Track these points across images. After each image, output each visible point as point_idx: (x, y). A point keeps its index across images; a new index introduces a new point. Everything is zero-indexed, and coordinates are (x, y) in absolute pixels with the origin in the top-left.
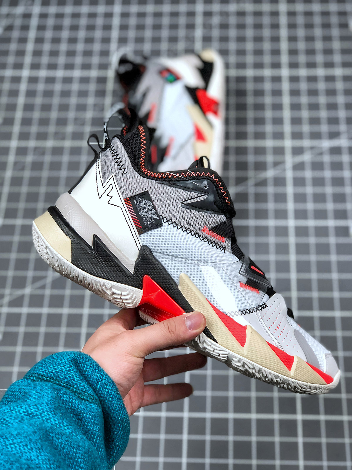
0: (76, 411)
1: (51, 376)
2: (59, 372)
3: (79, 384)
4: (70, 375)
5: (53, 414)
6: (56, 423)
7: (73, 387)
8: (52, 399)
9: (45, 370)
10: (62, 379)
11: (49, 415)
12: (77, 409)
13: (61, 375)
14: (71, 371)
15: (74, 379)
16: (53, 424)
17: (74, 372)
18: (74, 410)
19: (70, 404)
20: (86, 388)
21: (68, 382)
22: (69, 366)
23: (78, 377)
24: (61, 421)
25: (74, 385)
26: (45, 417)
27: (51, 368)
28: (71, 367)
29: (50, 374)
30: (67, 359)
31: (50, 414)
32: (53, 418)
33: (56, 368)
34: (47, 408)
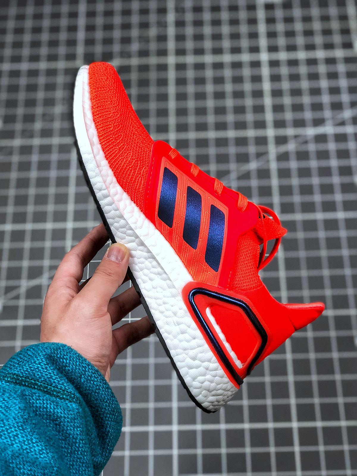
0: (52, 416)
1: (26, 376)
2: (35, 370)
3: (57, 382)
4: (47, 373)
5: (20, 430)
6: (24, 440)
7: (51, 386)
8: (20, 412)
9: (20, 370)
10: (38, 378)
11: (16, 431)
12: (53, 414)
13: (37, 373)
14: (48, 369)
15: (51, 377)
16: (21, 440)
17: (52, 369)
18: (50, 415)
19: (45, 410)
20: (65, 386)
21: (45, 380)
22: (45, 363)
23: (56, 374)
24: (29, 438)
25: (52, 384)
26: (12, 433)
27: (26, 366)
28: (48, 364)
29: (25, 373)
30: (43, 355)
31: (17, 429)
32: (21, 435)
33: (31, 366)
34: (14, 423)
